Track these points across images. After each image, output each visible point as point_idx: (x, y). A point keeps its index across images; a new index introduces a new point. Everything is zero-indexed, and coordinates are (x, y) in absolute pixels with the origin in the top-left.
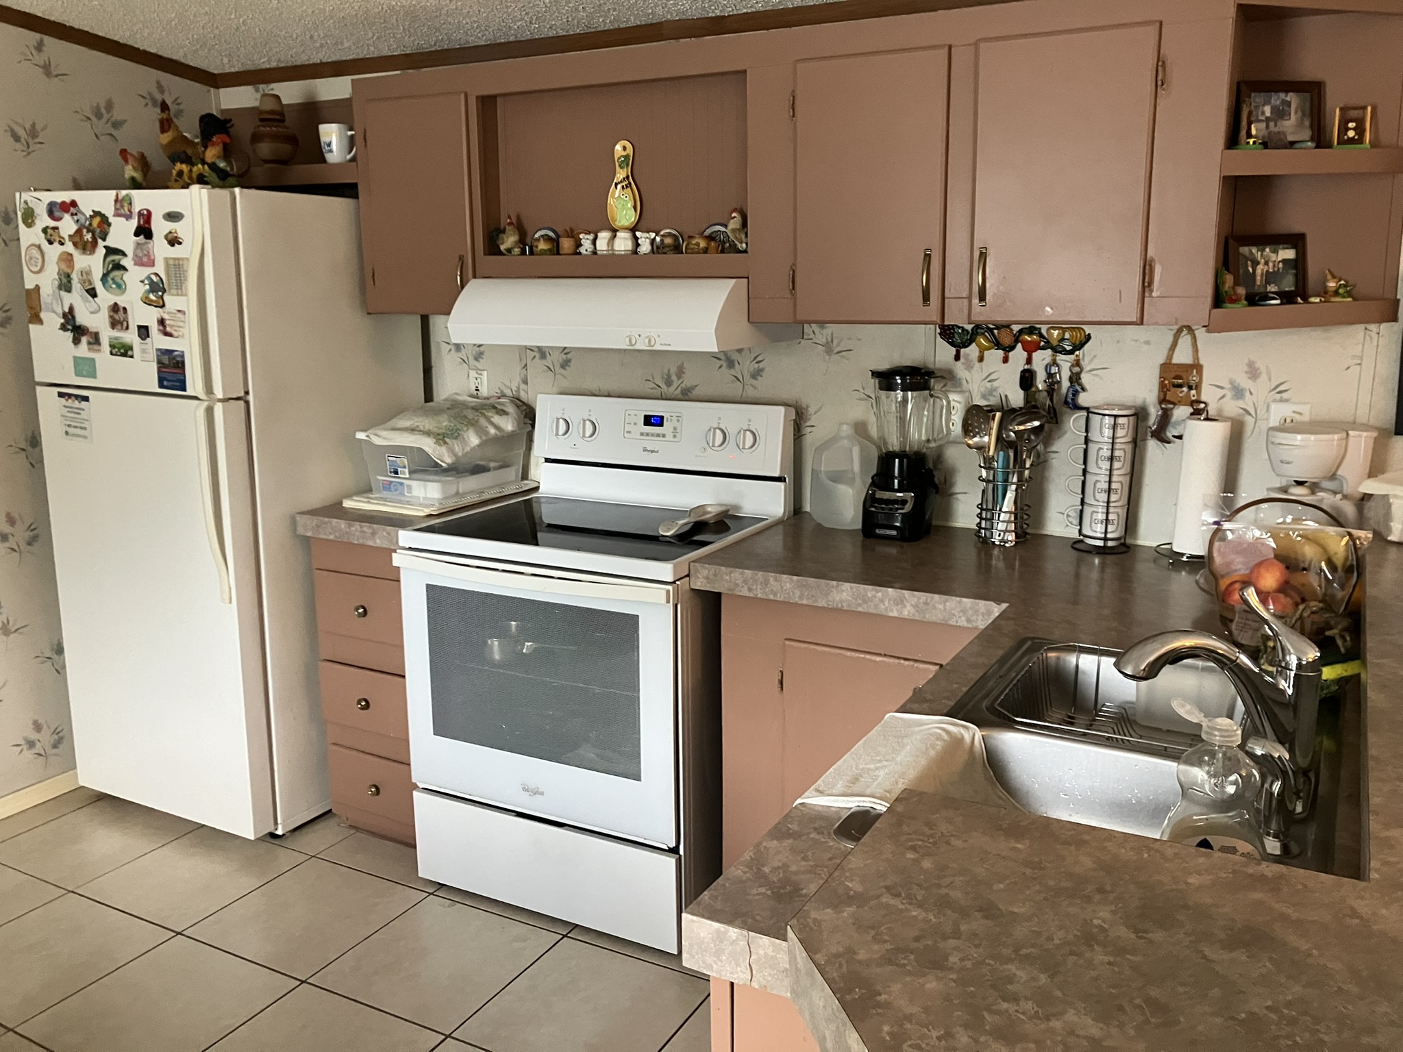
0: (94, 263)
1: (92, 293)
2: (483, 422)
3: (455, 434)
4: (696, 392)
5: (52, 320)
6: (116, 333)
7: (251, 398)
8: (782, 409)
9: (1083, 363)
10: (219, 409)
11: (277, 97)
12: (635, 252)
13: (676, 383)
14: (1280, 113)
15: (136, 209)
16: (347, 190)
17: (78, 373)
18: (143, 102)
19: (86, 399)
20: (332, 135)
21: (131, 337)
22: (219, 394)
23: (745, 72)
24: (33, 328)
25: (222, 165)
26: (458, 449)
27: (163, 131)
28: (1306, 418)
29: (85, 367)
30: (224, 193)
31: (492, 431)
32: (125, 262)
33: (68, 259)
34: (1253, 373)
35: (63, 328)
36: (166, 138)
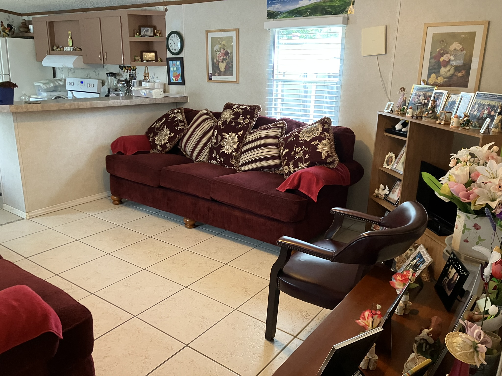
2: (56, 82)
3: (48, 83)
4: (91, 78)
7: (10, 75)
8: (97, 80)
9: (136, 73)
10: (3, 76)
11: (25, 20)
12: (70, 51)
13: (89, 76)
14: (147, 31)
16: (32, 38)
18: (5, 20)
20: (31, 27)
22: (4, 74)
23: (78, 20)
25: (8, 33)
26: (48, 86)
27: (1, 26)
28: (160, 82)
30: (4, 38)
31: (57, 84)
34: (154, 75)
36: (2, 28)
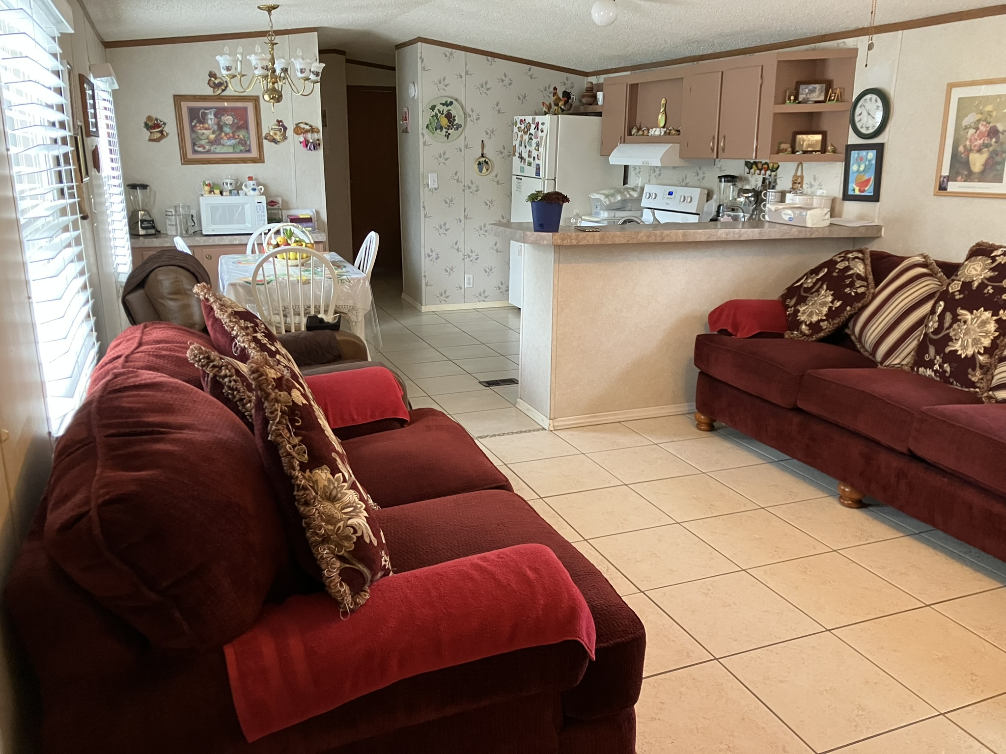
0: (526, 137)
1: (525, 147)
2: (626, 193)
3: (613, 195)
5: (517, 155)
6: (529, 159)
7: (557, 179)
8: (699, 190)
9: (778, 175)
10: (546, 181)
11: (592, 83)
12: (660, 135)
13: (684, 181)
14: (812, 91)
15: (536, 121)
16: (600, 114)
17: (521, 171)
18: (561, 84)
19: (521, 179)
20: (600, 95)
21: (531, 160)
22: (547, 178)
23: (683, 78)
24: (514, 157)
25: (563, 107)
26: (612, 201)
28: (825, 195)
29: (522, 169)
30: (555, 117)
31: (628, 196)
32: (533, 138)
33: (522, 136)
34: (815, 179)
35: (519, 157)
36: (555, 98)
